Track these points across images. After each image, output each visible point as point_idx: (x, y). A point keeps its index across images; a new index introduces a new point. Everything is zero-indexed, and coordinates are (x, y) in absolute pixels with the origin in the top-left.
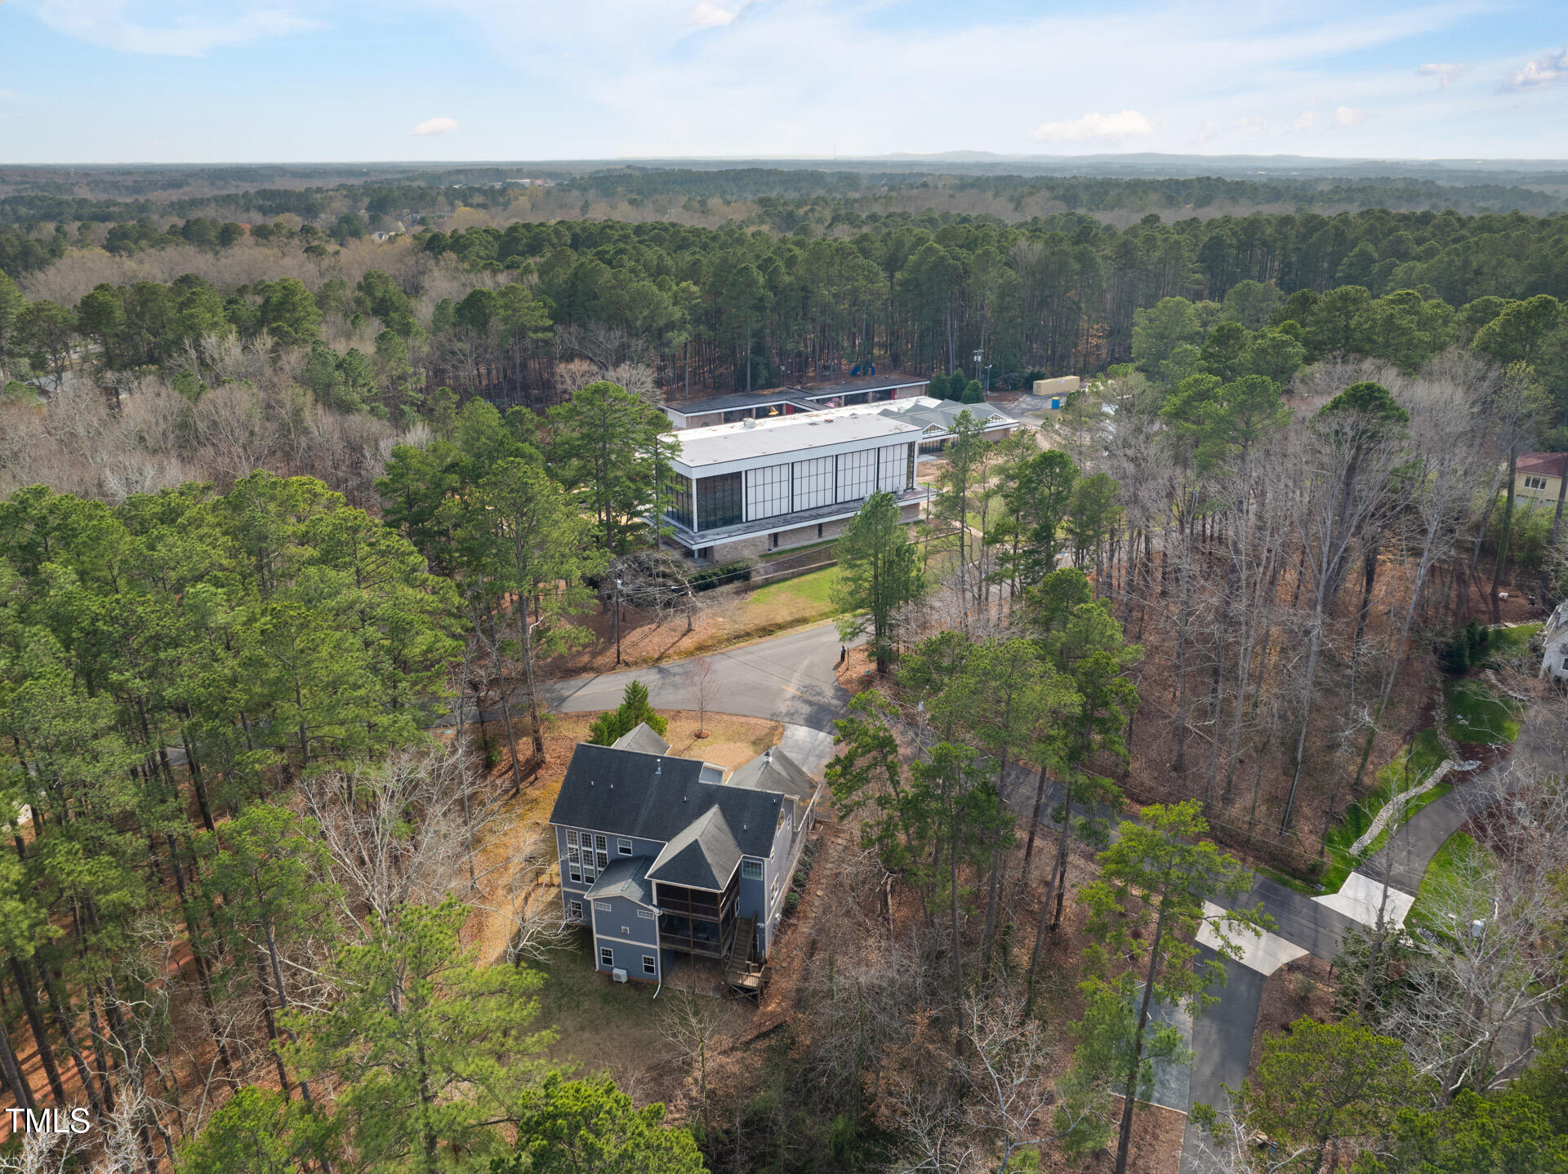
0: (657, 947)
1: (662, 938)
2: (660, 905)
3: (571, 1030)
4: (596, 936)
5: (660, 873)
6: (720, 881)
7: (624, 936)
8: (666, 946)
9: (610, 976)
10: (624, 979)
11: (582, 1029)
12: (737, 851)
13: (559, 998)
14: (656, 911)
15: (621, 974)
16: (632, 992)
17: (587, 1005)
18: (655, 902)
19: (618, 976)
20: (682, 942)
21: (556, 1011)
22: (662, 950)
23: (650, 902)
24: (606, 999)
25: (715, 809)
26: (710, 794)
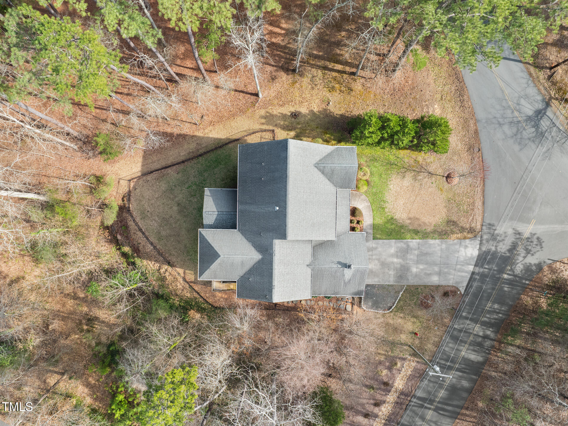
25: (260, 257)
26: (267, 250)
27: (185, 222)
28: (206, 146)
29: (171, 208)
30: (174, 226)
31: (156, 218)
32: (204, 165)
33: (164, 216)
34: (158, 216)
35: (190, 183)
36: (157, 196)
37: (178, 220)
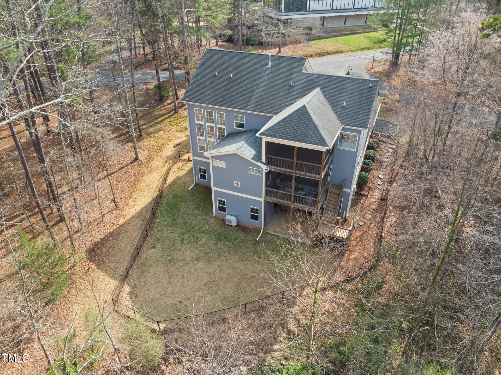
0: (262, 200)
1: (268, 193)
2: (268, 163)
3: (188, 259)
4: (213, 188)
5: (270, 132)
6: (327, 140)
7: (236, 189)
8: (270, 199)
9: (223, 221)
10: (234, 224)
11: (198, 259)
12: (338, 123)
13: (183, 234)
14: (264, 167)
15: (232, 220)
16: (240, 234)
17: (204, 241)
18: (263, 159)
19: (229, 220)
20: (283, 197)
21: (179, 243)
22: (266, 202)
23: (259, 159)
24: (219, 238)
25: (317, 90)
26: (312, 81)
27: (227, 260)
28: (147, 210)
29: (196, 270)
30: (226, 276)
31: (198, 294)
32: (167, 219)
33: (202, 282)
34: (197, 291)
35: (178, 239)
36: (166, 282)
37: (220, 267)
